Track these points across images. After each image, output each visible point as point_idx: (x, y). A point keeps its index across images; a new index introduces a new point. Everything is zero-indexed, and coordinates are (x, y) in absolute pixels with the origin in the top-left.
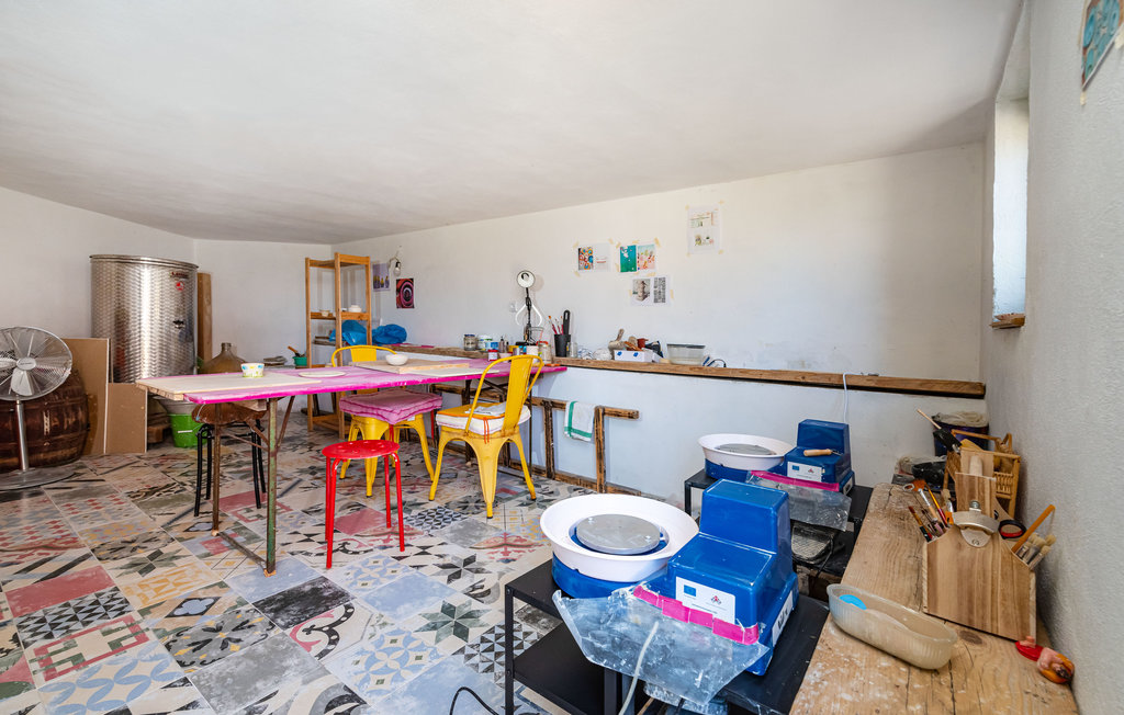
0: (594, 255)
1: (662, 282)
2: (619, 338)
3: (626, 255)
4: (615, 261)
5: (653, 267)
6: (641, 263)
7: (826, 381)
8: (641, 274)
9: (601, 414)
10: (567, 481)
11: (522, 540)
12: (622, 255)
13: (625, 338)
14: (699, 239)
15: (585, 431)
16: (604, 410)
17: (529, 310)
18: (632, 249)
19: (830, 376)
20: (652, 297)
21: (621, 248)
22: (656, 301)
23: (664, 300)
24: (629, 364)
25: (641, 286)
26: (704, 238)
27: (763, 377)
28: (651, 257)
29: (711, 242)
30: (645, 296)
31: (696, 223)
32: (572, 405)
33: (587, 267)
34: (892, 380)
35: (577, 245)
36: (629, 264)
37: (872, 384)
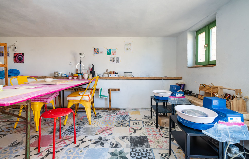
0: (99, 50)
1: (118, 58)
2: (107, 71)
3: (108, 51)
4: (105, 52)
5: (116, 54)
6: (113, 53)
7: (159, 78)
8: (112, 56)
9: (110, 91)
10: (99, 110)
11: (107, 128)
12: (107, 51)
13: (108, 71)
14: (127, 49)
15: (106, 95)
16: (111, 89)
17: (80, 64)
18: (110, 50)
19: (159, 77)
20: (115, 61)
21: (107, 49)
22: (116, 62)
23: (119, 62)
24: (114, 77)
25: (113, 59)
26: (128, 49)
27: (147, 78)
28: (115, 52)
29: (130, 50)
30: (114, 61)
31: (127, 45)
32: (101, 89)
33: (97, 53)
34: (169, 77)
35: (94, 47)
36: (109, 53)
37: (166, 78)
